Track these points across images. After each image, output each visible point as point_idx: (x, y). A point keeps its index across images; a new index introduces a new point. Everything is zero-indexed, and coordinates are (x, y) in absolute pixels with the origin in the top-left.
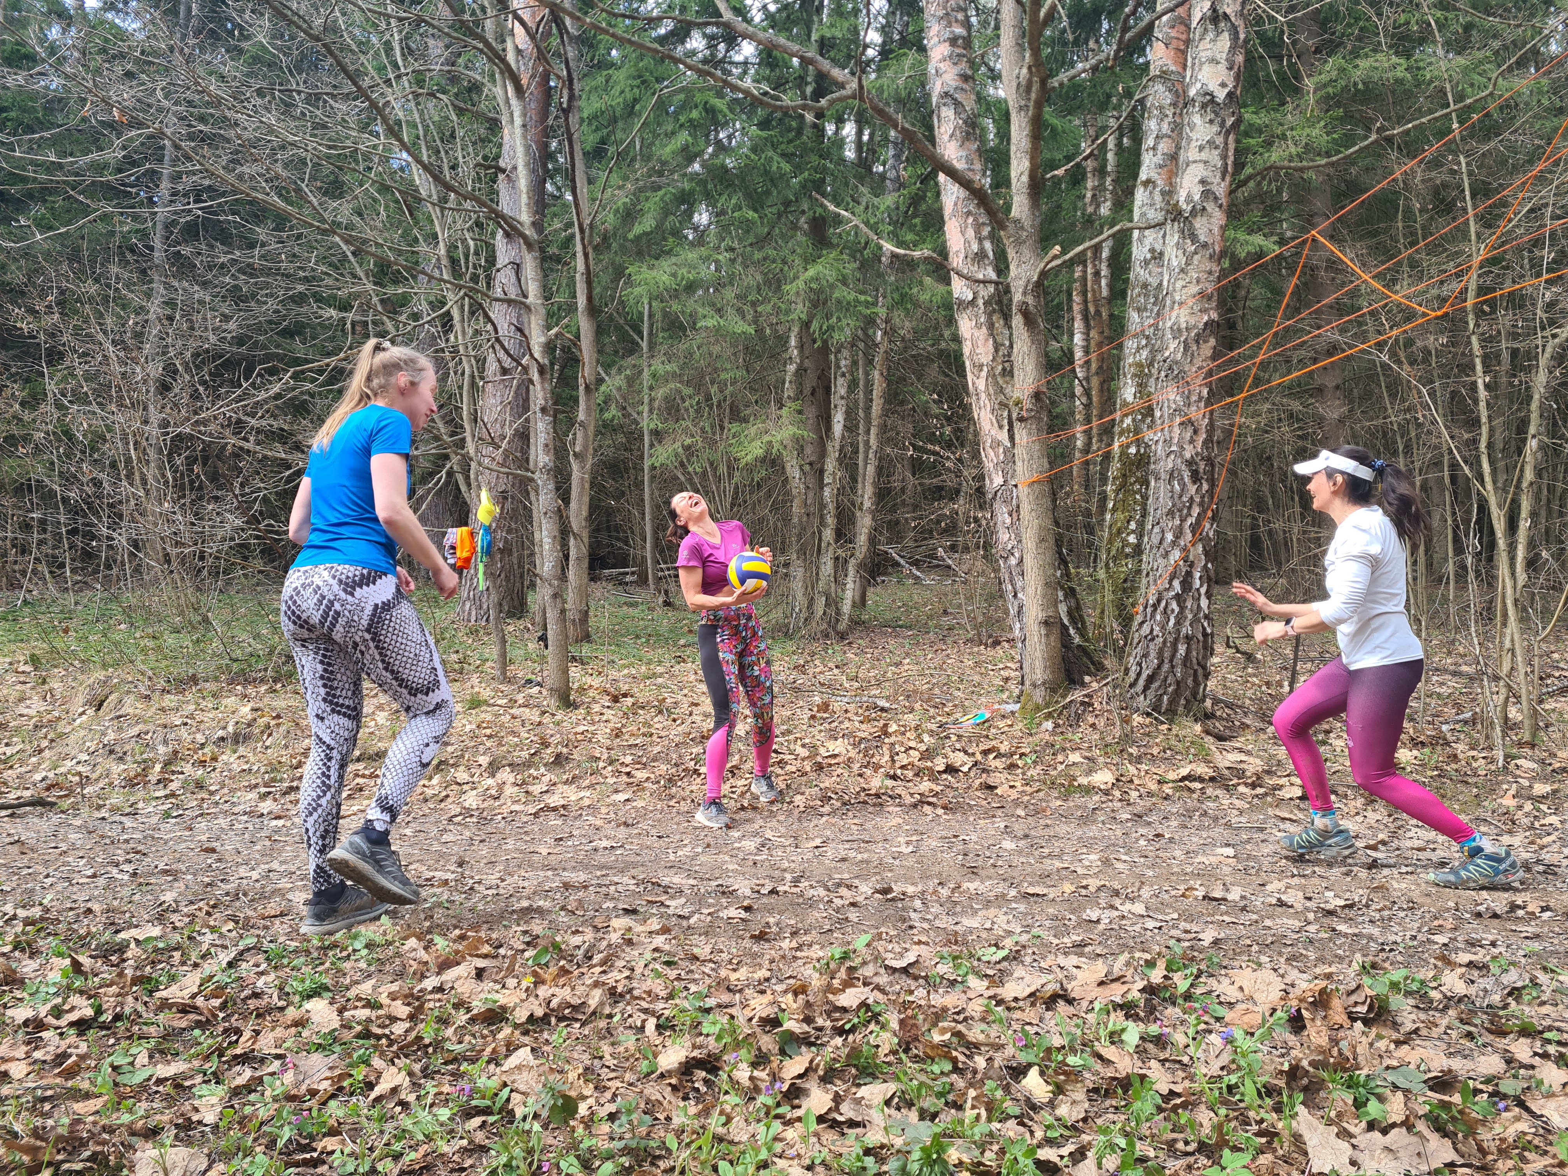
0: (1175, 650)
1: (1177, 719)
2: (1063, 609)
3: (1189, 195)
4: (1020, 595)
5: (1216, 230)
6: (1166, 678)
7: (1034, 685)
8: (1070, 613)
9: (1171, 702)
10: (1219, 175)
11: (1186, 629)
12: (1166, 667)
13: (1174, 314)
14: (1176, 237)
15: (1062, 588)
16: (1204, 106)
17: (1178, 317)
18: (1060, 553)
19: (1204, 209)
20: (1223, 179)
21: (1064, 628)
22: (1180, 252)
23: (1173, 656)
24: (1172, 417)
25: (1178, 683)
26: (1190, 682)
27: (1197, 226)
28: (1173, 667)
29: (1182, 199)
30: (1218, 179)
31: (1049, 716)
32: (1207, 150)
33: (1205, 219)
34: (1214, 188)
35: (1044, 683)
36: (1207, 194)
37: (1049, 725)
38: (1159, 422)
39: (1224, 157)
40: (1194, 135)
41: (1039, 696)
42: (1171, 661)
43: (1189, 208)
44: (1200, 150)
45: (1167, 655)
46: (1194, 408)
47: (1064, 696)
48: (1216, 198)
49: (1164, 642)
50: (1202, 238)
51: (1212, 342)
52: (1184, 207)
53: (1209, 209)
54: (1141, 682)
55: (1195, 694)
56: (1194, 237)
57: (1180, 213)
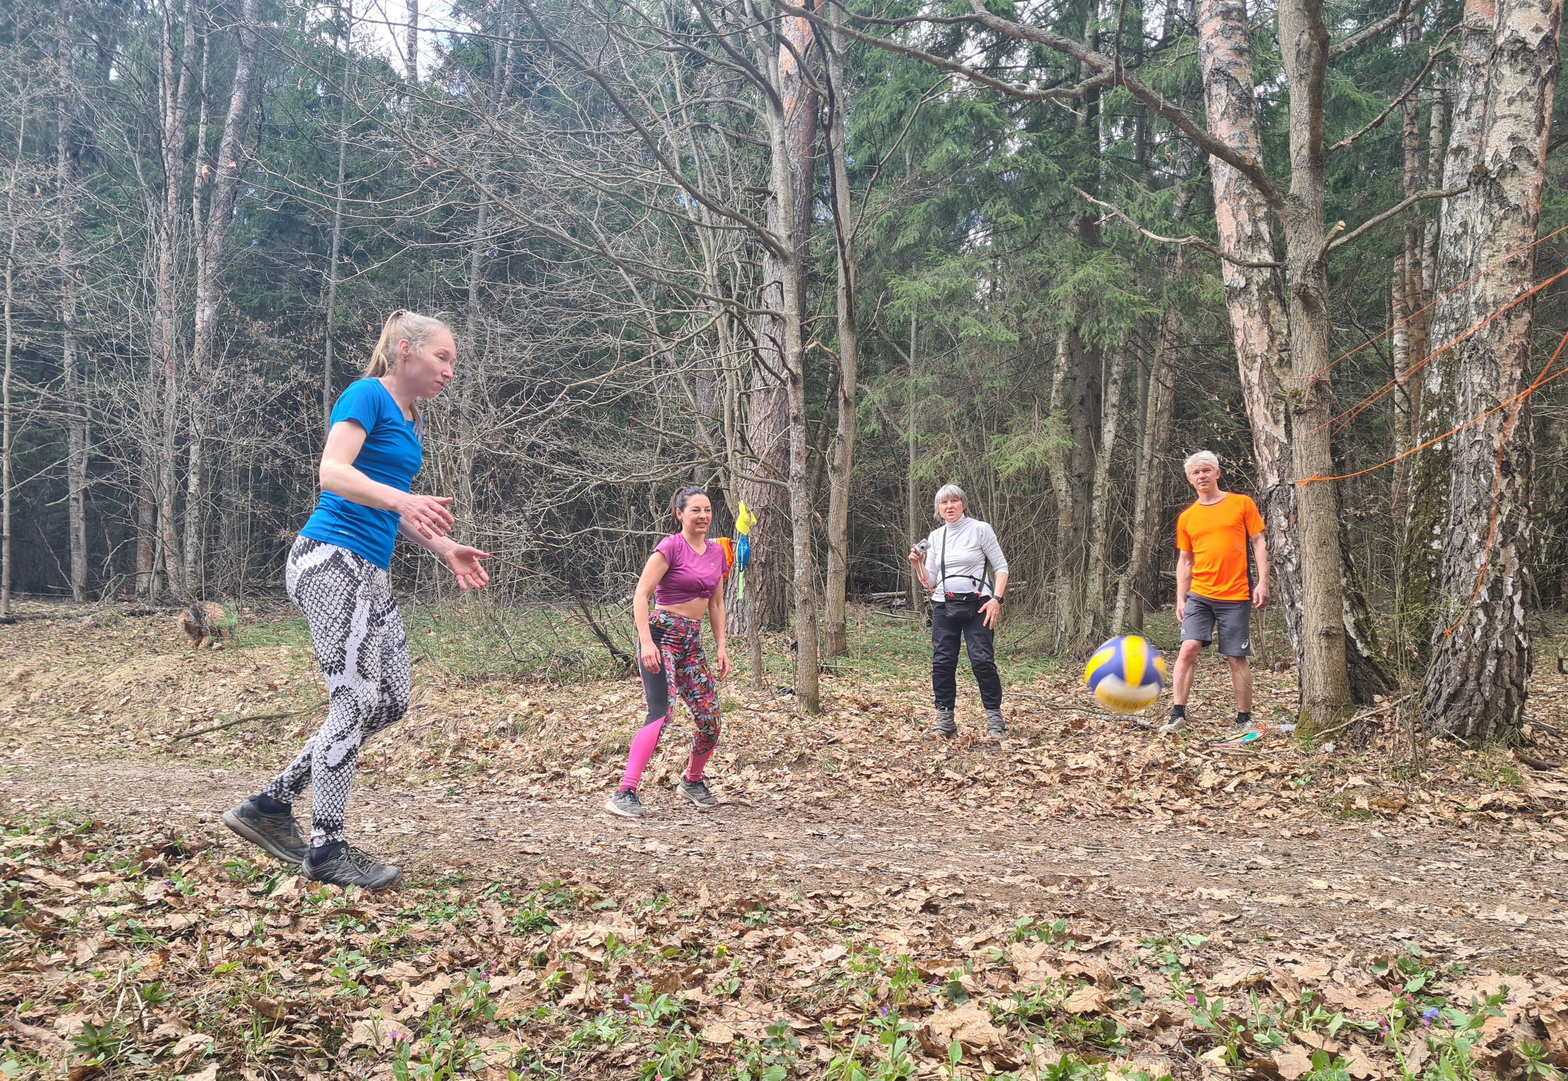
0: (1483, 666)
1: (1487, 744)
2: (1349, 621)
3: (1496, 154)
4: (1298, 605)
5: (1530, 192)
6: (1471, 698)
7: (1313, 703)
8: (1357, 625)
9: (1478, 725)
10: (1533, 129)
11: (1496, 642)
12: (1471, 685)
13: (1479, 287)
14: (1481, 201)
15: (1348, 597)
16: (1513, 55)
17: (1484, 289)
18: (1346, 560)
19: (1515, 168)
20: (1539, 134)
21: (1350, 642)
22: (1486, 218)
23: (1480, 673)
24: (1476, 402)
25: (1486, 704)
26: (1502, 703)
27: (1507, 187)
28: (1480, 685)
29: (1488, 159)
30: (1532, 134)
31: (1328, 737)
32: (1518, 103)
33: (1516, 180)
34: (1528, 145)
35: (1324, 701)
36: (1519, 151)
37: (1330, 746)
38: (1461, 409)
39: (1540, 109)
40: (1502, 88)
41: (1319, 715)
42: (1478, 678)
43: (1497, 168)
44: (1510, 104)
45: (1473, 671)
46: (1503, 392)
47: (1349, 717)
48: (1530, 156)
49: (1469, 657)
50: (1513, 201)
51: (1527, 316)
52: (1491, 168)
53: (1521, 168)
54: (1441, 703)
55: (1508, 717)
56: (1502, 200)
57: (1486, 173)
